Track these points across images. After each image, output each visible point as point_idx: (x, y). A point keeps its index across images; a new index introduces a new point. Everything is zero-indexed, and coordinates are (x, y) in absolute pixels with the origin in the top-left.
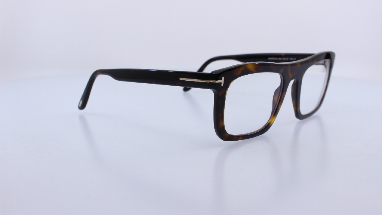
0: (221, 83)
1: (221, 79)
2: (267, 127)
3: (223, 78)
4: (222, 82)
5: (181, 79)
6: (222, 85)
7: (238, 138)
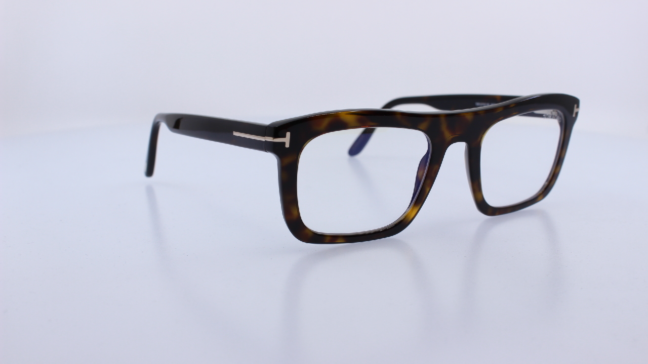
0: (284, 143)
1: (284, 136)
2: (400, 225)
3: (288, 134)
4: (287, 140)
5: (236, 134)
6: (287, 146)
7: (334, 239)
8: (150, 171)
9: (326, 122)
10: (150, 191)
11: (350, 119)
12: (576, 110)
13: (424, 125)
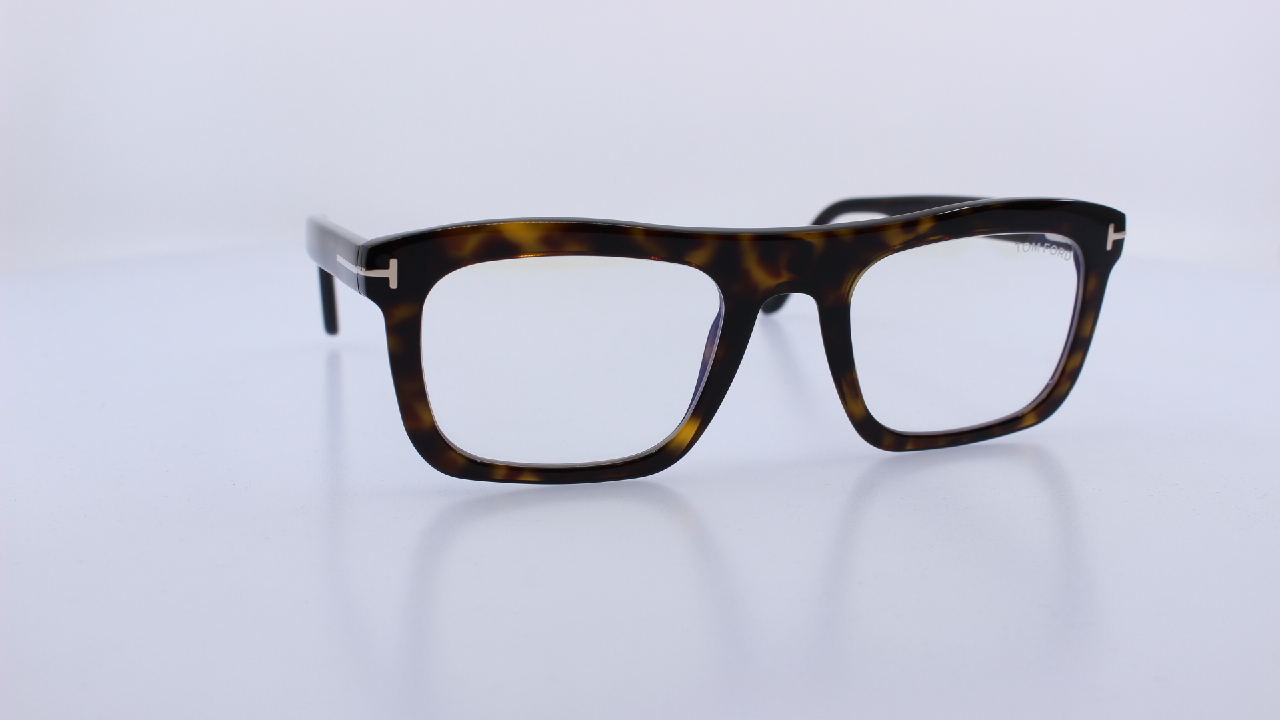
0: (386, 280)
1: (386, 267)
2: (663, 457)
3: (394, 263)
4: (391, 273)
6: (393, 285)
7: (514, 473)
8: (331, 324)
9: (472, 242)
10: (334, 361)
11: (526, 237)
12: (1112, 236)
13: (702, 255)
